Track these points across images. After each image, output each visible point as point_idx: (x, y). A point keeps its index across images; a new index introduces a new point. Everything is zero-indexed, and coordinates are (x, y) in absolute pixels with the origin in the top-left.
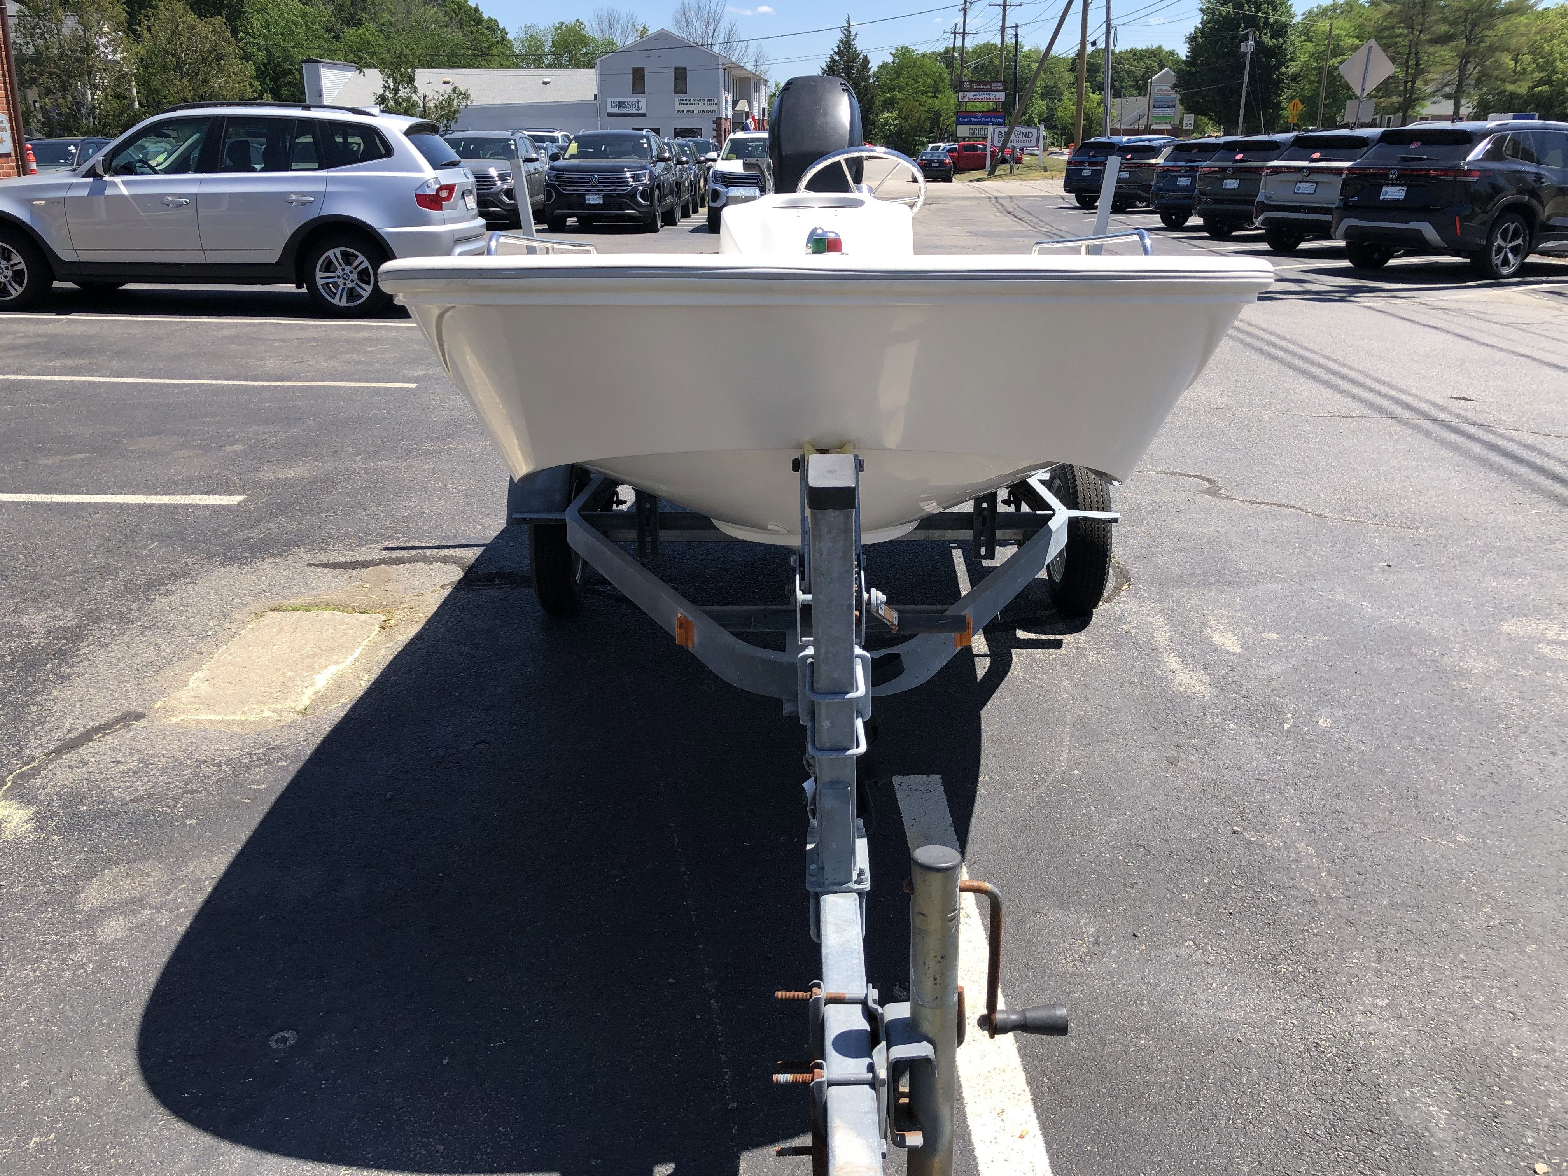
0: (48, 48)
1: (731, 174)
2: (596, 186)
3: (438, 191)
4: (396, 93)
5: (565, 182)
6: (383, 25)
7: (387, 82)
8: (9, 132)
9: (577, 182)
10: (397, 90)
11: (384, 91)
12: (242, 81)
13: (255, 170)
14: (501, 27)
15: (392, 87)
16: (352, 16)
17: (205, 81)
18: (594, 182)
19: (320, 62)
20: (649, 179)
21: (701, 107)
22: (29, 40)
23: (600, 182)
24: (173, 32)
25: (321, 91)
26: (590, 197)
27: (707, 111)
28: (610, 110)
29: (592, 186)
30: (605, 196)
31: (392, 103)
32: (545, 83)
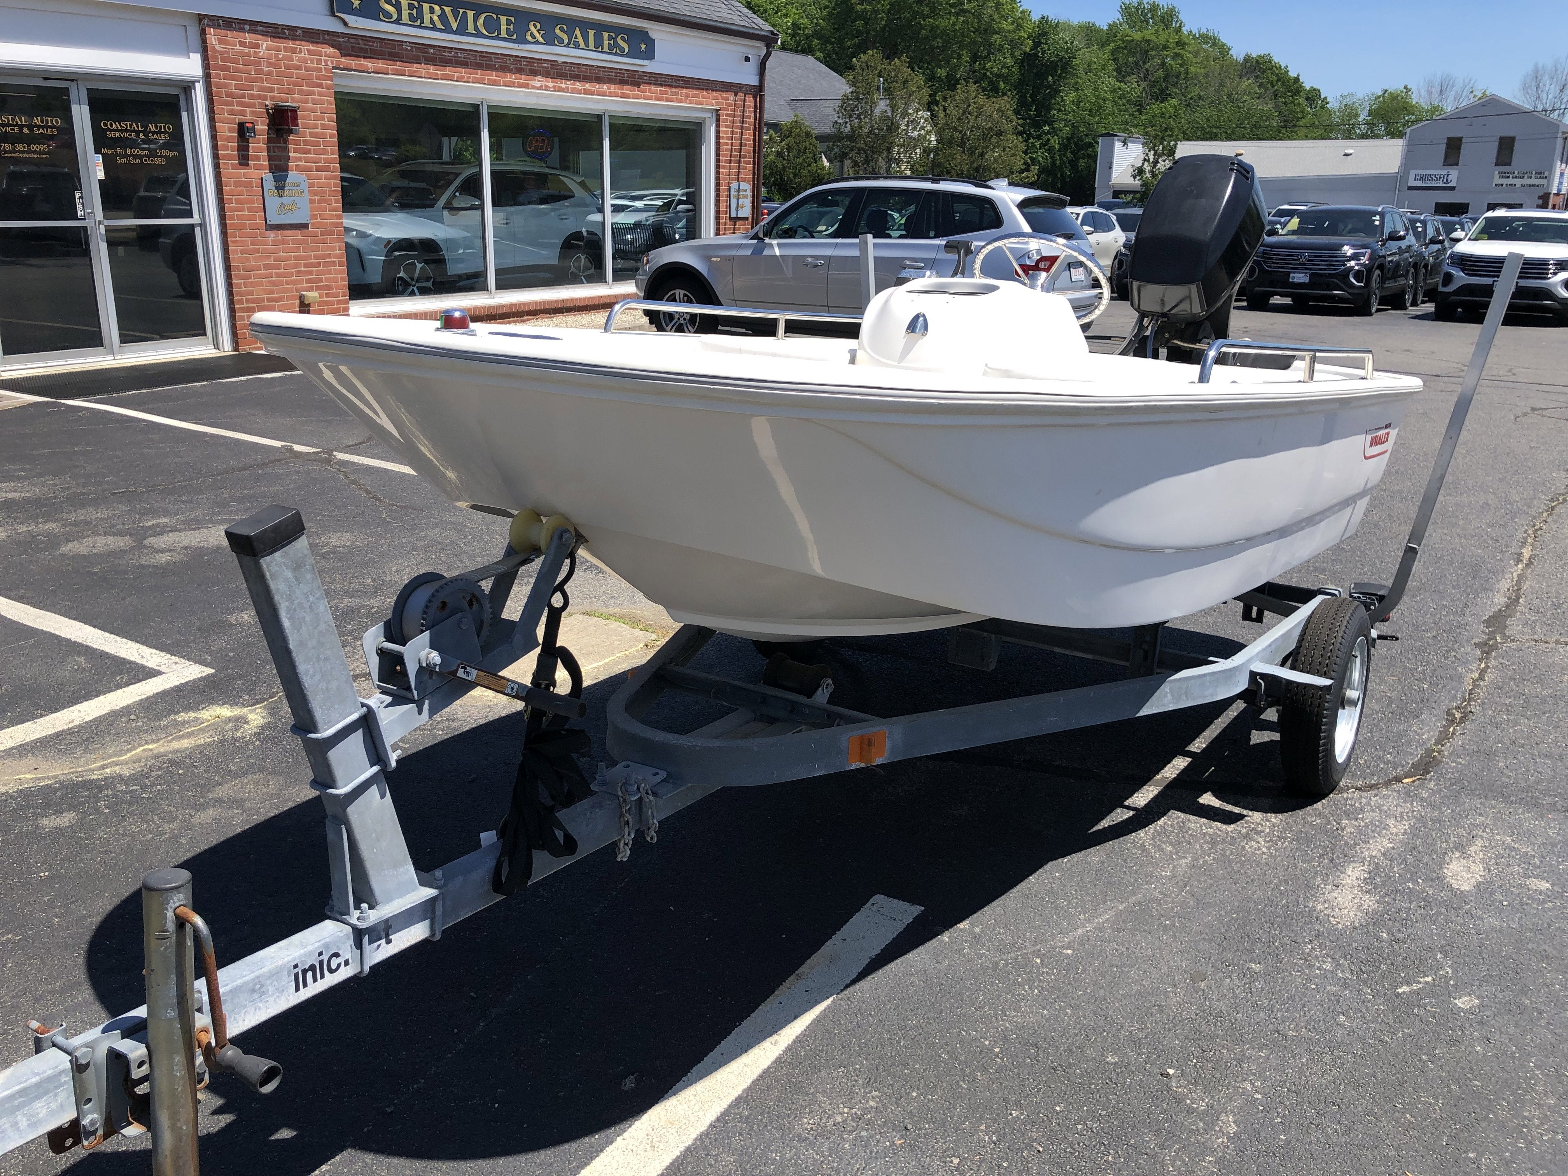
0: (861, 128)
1: (1471, 256)
2: (1305, 264)
3: (1038, 262)
4: (1155, 166)
5: (1272, 259)
6: (1191, 99)
7: (1147, 154)
8: (750, 199)
9: (1285, 259)
10: (1156, 163)
11: (1143, 164)
12: (1014, 155)
13: (889, 237)
14: (1322, 97)
15: (1151, 160)
16: (1162, 91)
17: (982, 155)
18: (1303, 260)
19: (1116, 136)
20: (1370, 259)
21: (1526, 181)
22: (847, 120)
23: (1309, 260)
24: (964, 112)
25: (1112, 163)
26: (1296, 275)
27: (1533, 185)
28: (1412, 183)
29: (1300, 264)
30: (1312, 275)
31: (1148, 175)
32: (1346, 155)
